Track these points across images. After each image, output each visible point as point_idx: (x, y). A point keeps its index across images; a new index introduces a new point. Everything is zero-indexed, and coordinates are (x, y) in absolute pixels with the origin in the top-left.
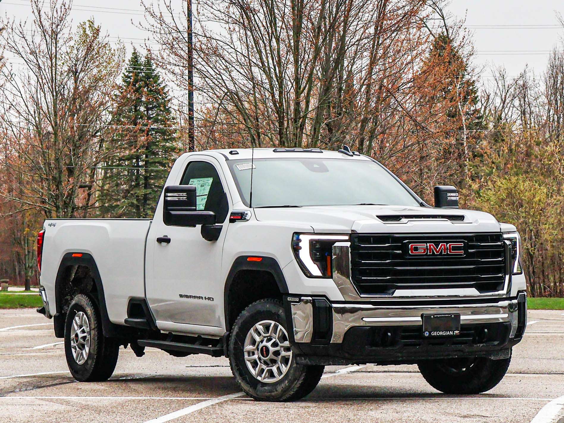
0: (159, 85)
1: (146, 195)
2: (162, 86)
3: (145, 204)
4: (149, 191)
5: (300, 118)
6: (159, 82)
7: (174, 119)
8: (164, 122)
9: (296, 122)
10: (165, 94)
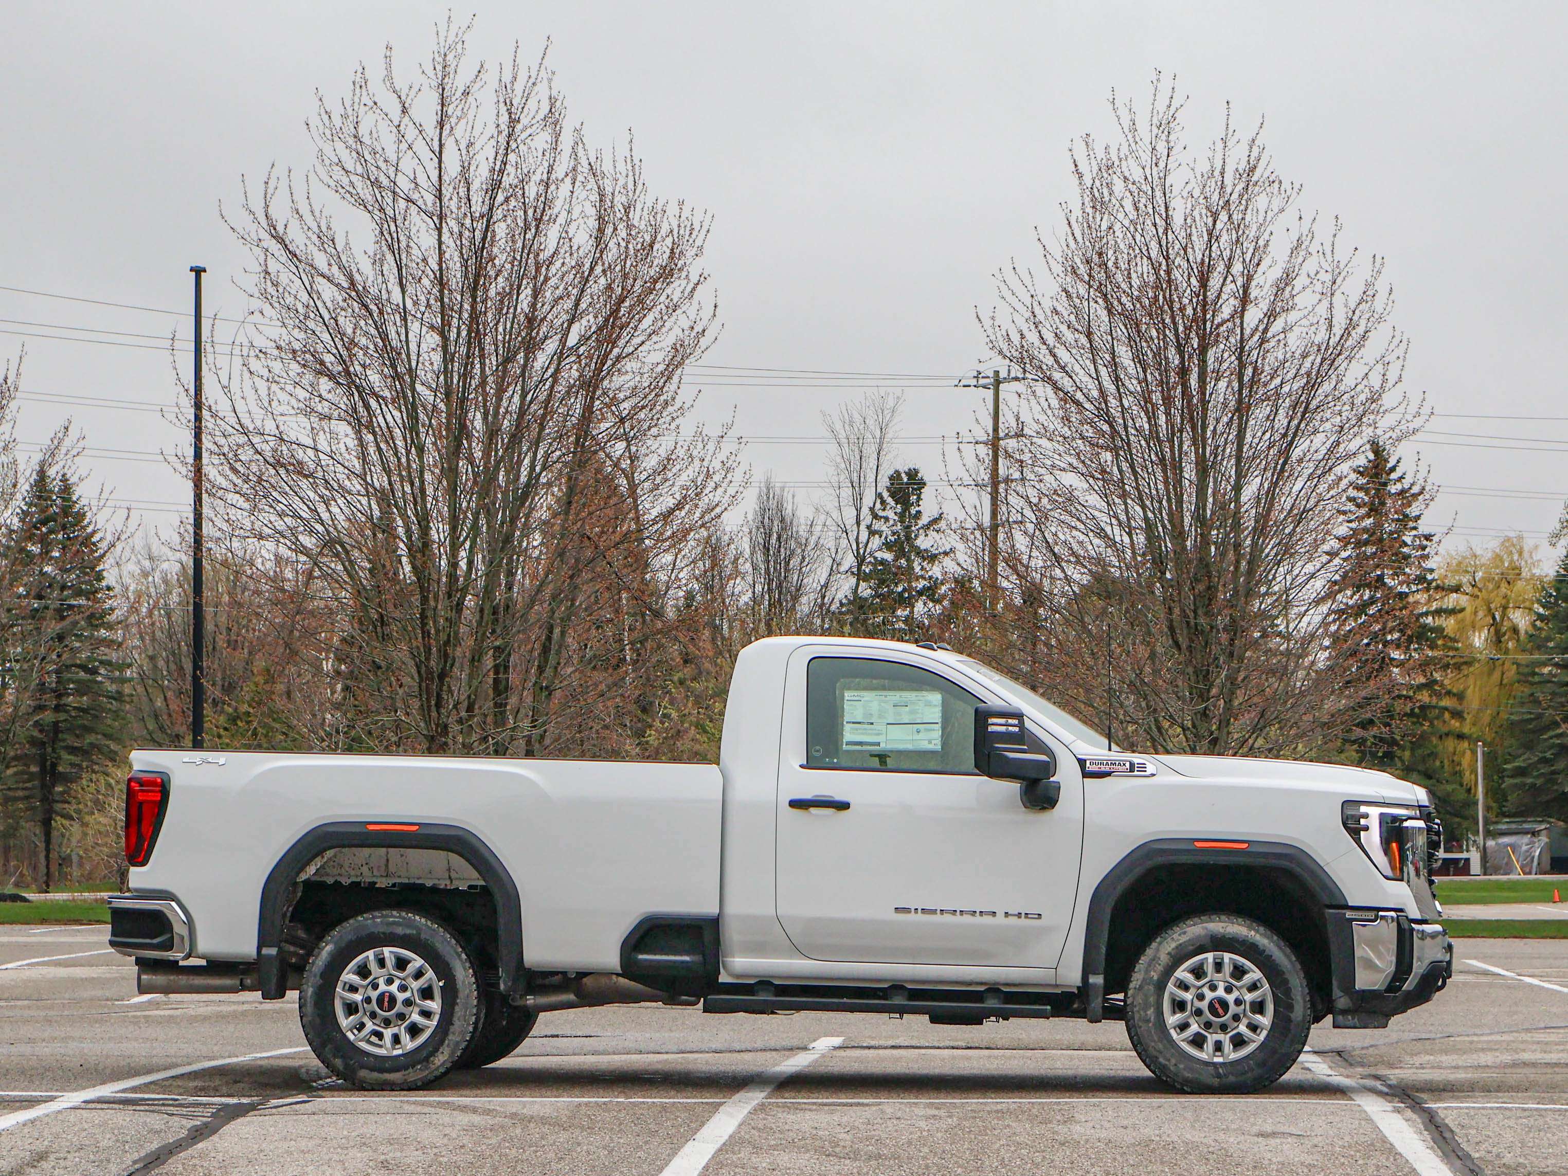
0: (84, 528)
1: (56, 724)
2: (89, 530)
3: (54, 741)
4: (62, 716)
5: (457, 591)
6: (85, 522)
7: (109, 588)
8: (91, 594)
9: (450, 596)
10: (94, 544)
